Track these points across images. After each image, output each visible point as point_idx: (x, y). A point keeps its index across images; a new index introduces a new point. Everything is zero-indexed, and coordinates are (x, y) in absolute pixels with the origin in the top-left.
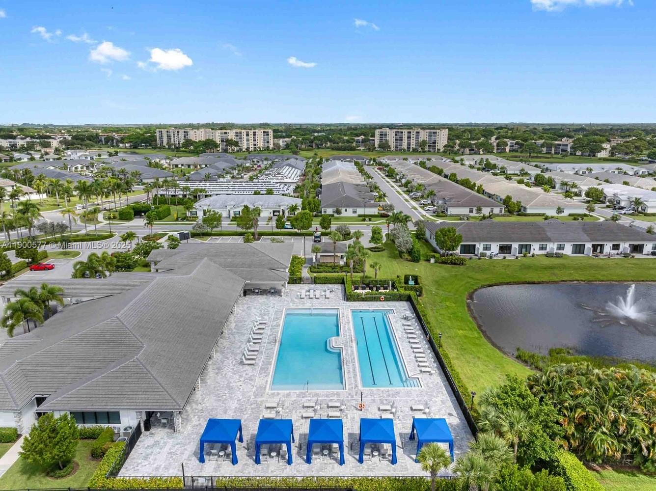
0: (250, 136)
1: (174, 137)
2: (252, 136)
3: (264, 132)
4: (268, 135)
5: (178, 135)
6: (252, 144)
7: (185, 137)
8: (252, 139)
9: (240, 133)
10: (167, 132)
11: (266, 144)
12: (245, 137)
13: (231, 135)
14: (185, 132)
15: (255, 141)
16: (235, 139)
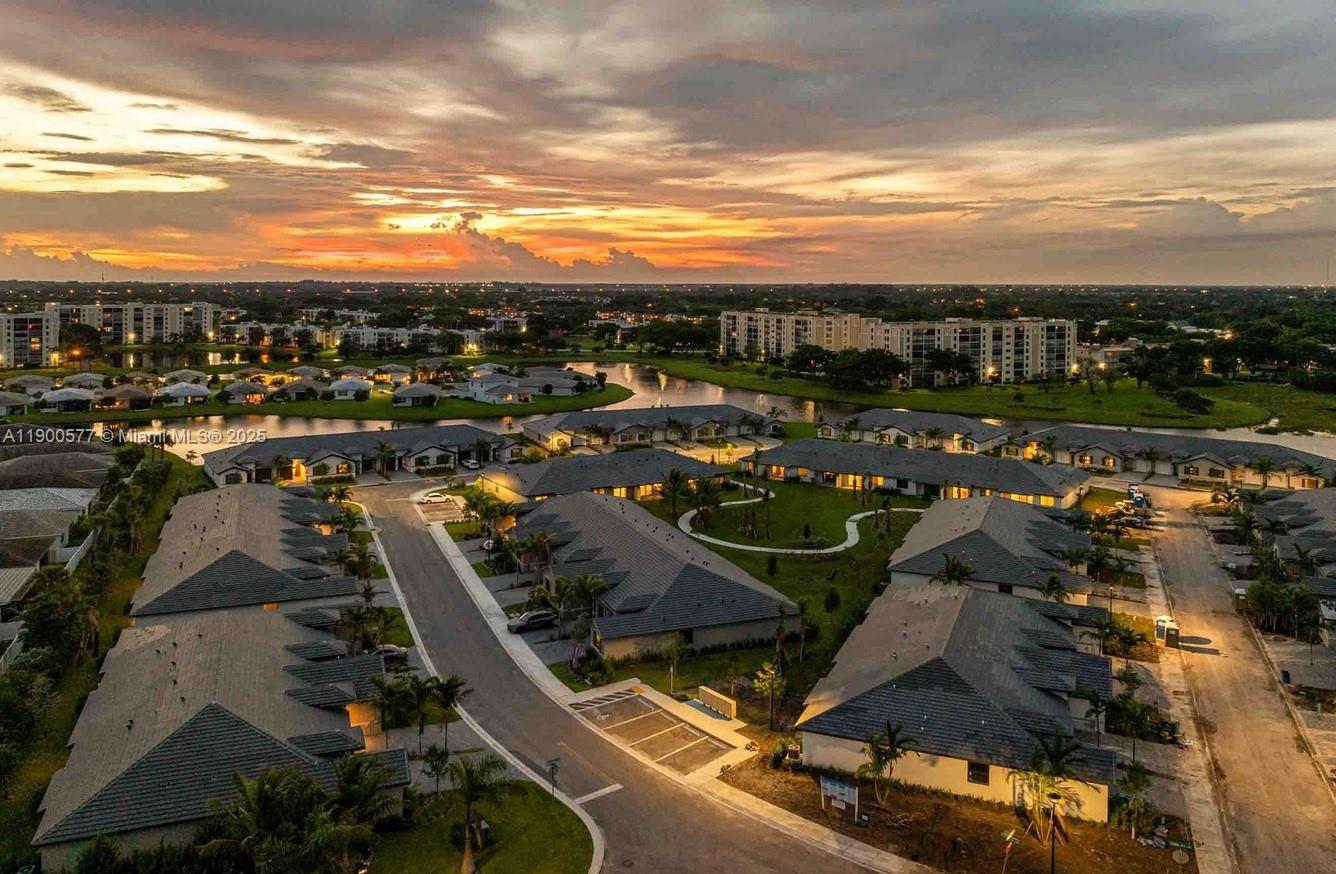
0: (1005, 340)
1: (767, 333)
2: (1012, 340)
3: (1050, 329)
4: (1061, 336)
5: (779, 328)
6: (1011, 362)
7: (797, 334)
8: (1012, 347)
9: (976, 331)
10: (750, 319)
11: (1054, 363)
12: (988, 344)
13: (947, 334)
14: (798, 322)
15: (1019, 352)
16: (956, 347)
